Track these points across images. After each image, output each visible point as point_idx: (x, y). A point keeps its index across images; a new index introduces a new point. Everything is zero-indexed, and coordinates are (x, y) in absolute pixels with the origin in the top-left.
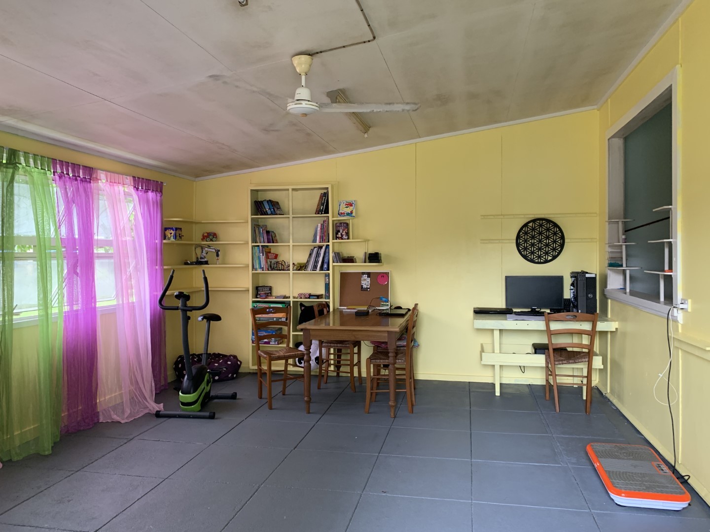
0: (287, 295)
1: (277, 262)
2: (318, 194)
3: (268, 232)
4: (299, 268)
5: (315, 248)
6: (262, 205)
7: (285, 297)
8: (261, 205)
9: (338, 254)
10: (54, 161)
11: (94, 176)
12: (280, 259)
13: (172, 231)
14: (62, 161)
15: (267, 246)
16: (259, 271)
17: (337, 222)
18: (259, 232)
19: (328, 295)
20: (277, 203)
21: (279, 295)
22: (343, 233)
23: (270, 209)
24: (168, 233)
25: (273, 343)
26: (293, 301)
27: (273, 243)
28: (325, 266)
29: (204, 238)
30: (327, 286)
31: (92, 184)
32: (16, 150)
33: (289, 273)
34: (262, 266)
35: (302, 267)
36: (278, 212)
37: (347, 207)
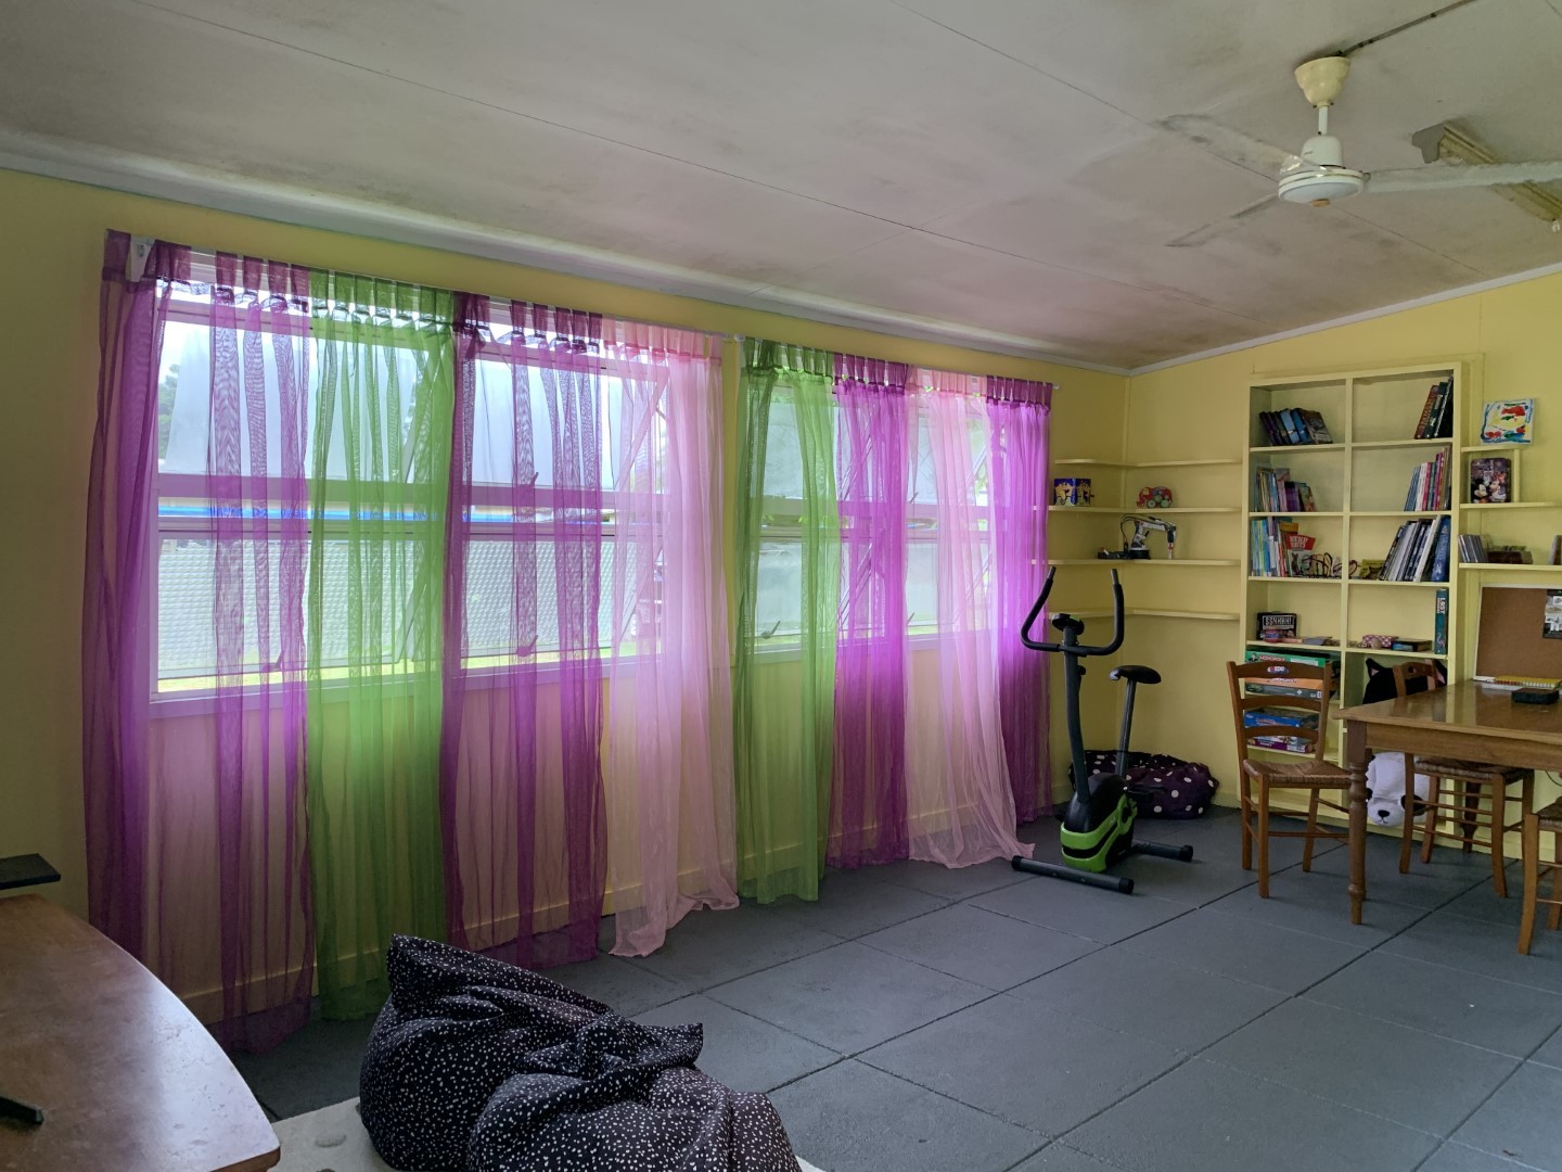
0: (1334, 638)
1: (1311, 558)
2: (1425, 387)
3: (1290, 486)
4: (1368, 572)
5: (1410, 523)
6: (1278, 421)
7: (1328, 642)
8: (1275, 422)
9: (1476, 539)
10: (838, 356)
11: (911, 380)
12: (1319, 550)
13: (1069, 487)
14: (853, 356)
15: (1289, 519)
16: (1266, 577)
17: (1475, 457)
18: (1269, 485)
19: (1442, 642)
20: (1318, 416)
21: (1313, 635)
22: (1492, 486)
23: (1296, 430)
24: (1060, 489)
25: (1295, 749)
26: (1347, 653)
27: (1303, 510)
28: (1438, 570)
29: (1144, 499)
30: (1442, 621)
31: (906, 397)
32: (774, 343)
33: (1340, 584)
34: (1273, 566)
35: (1376, 571)
36: (1318, 437)
37: (1508, 418)
